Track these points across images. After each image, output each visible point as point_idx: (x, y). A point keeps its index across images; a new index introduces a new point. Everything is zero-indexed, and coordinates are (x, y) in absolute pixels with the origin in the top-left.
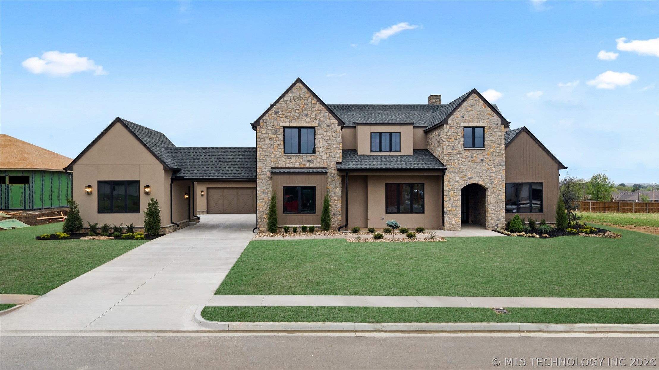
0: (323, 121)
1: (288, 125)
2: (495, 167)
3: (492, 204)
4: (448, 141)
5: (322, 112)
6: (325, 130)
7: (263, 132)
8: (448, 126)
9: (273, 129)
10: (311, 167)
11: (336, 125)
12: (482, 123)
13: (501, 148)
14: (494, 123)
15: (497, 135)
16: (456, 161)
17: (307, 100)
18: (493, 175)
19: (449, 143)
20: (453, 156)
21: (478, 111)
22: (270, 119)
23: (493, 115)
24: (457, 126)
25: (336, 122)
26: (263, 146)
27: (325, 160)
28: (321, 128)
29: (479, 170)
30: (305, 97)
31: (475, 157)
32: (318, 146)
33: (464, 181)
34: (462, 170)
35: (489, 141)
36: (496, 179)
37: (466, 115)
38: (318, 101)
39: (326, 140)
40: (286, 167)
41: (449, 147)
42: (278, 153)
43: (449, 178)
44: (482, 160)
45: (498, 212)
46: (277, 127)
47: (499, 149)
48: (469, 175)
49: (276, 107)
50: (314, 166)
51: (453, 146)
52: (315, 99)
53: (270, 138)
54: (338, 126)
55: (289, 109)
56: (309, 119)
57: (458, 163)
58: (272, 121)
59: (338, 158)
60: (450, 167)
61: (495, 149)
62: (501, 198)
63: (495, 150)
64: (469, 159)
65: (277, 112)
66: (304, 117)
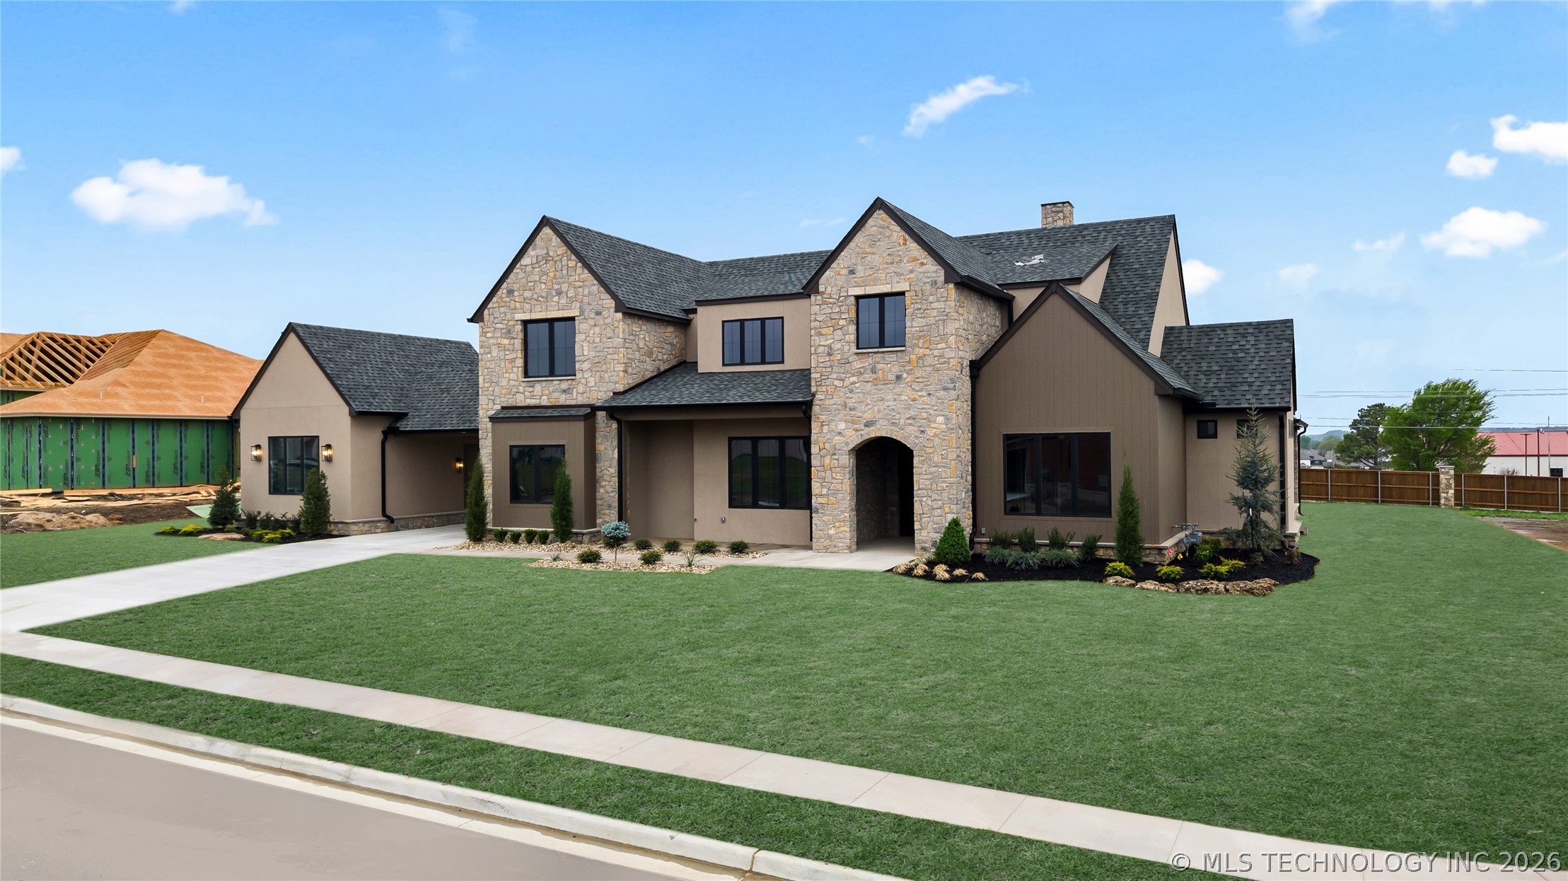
0: (589, 304)
1: (527, 317)
2: (929, 394)
3: (923, 489)
4: (820, 334)
5: (586, 283)
6: (591, 322)
7: (489, 335)
8: (819, 297)
9: (504, 326)
10: (568, 403)
11: (613, 310)
12: (898, 282)
13: (943, 345)
14: (928, 280)
15: (935, 313)
16: (837, 383)
17: (561, 260)
18: (925, 415)
19: (822, 338)
20: (830, 370)
21: (889, 255)
22: (499, 307)
23: (925, 261)
24: (840, 297)
25: (611, 303)
26: (488, 363)
27: (592, 389)
28: (584, 319)
29: (892, 403)
30: (558, 256)
31: (881, 372)
32: (580, 358)
33: (857, 430)
34: (850, 403)
35: (914, 329)
36: (934, 425)
37: (859, 268)
38: (580, 262)
39: (595, 345)
40: (526, 404)
41: (821, 349)
42: (512, 376)
43: (822, 426)
44: (898, 378)
45: (939, 511)
46: (511, 323)
47: (939, 346)
48: (868, 416)
49: (508, 281)
50: (573, 403)
51: (830, 347)
52: (573, 257)
53: (499, 345)
54: (616, 311)
55: (530, 284)
56: (563, 301)
57: (842, 387)
58: (502, 310)
59: (616, 383)
60: (822, 397)
61: (931, 347)
62: (944, 476)
63: (931, 350)
64: (866, 375)
65: (510, 292)
66: (556, 299)
